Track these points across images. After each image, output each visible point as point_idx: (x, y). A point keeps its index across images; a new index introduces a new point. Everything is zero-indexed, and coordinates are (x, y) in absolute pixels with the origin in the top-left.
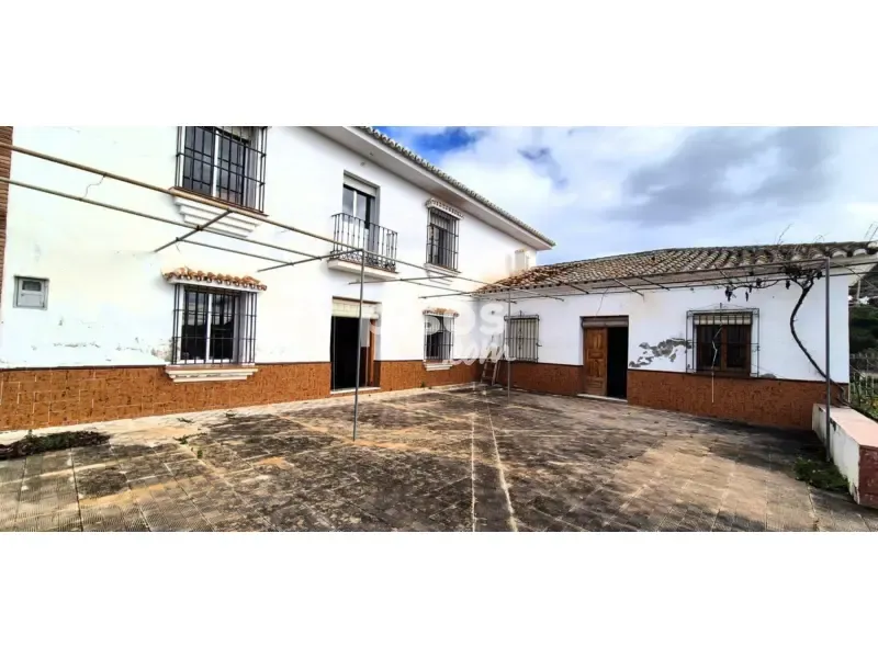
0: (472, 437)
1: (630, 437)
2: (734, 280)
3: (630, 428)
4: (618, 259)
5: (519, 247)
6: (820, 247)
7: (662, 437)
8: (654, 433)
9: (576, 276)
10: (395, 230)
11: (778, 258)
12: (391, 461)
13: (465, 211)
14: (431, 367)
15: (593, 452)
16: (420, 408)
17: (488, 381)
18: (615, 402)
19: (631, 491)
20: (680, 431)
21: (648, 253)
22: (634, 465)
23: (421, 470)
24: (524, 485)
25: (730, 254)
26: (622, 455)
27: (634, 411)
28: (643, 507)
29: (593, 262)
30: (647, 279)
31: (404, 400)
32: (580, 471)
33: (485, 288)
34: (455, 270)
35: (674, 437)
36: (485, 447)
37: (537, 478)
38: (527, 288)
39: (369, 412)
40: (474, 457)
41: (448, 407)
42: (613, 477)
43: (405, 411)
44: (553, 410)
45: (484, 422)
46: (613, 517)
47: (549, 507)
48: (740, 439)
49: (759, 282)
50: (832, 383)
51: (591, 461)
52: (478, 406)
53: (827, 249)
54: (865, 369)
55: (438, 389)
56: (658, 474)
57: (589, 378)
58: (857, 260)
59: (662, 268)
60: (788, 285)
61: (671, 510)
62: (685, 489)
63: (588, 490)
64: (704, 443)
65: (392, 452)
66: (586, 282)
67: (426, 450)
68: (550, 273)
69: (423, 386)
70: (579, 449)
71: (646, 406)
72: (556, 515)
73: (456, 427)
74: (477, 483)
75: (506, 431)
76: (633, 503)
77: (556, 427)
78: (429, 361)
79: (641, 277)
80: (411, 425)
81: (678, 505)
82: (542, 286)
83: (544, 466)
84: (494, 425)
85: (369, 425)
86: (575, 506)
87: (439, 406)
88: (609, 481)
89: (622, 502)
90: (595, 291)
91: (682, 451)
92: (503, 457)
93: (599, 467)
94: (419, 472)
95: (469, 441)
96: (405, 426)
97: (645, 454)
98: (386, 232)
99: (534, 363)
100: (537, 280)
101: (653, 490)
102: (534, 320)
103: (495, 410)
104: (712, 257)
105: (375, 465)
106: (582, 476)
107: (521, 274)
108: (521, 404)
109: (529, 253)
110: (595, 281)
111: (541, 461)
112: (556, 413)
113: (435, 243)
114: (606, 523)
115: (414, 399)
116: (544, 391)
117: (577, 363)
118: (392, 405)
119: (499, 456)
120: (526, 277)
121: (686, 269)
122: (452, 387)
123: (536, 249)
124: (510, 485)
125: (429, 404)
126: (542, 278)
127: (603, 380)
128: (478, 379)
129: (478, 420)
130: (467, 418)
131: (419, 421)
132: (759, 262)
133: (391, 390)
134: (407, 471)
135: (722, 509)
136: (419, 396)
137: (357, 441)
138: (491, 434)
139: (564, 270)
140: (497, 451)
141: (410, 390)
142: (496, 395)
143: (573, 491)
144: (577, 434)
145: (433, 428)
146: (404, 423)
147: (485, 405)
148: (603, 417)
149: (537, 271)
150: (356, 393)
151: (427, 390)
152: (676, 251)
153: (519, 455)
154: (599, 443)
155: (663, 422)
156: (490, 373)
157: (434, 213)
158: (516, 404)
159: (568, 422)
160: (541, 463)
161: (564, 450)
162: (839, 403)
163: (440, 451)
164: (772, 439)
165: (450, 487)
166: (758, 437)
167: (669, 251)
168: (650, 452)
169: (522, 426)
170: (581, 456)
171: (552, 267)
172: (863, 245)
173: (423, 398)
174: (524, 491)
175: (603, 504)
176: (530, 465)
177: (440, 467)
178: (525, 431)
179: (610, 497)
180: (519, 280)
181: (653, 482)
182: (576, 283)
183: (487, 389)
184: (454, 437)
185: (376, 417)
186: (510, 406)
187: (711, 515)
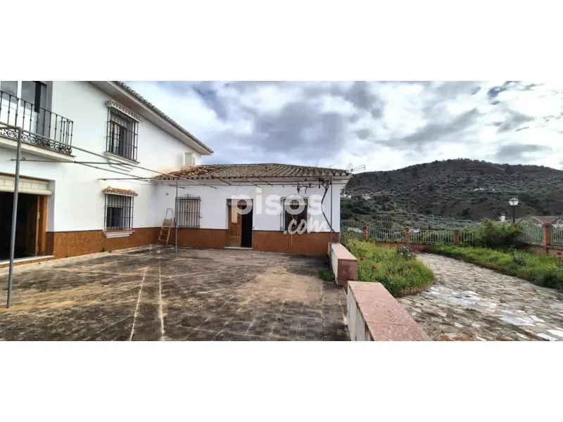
0: (141, 285)
1: (251, 269)
2: (300, 183)
3: (250, 264)
4: (249, 166)
5: (188, 151)
6: (332, 170)
7: (266, 267)
8: (263, 265)
9: (224, 174)
10: (70, 119)
11: (318, 174)
12: (52, 319)
13: (143, 116)
14: (110, 235)
15: (227, 281)
16: (96, 269)
17: (164, 243)
18: (246, 250)
19: (244, 300)
20: (276, 262)
21: (264, 165)
22: (248, 285)
23: (86, 320)
24: (176, 312)
25: (300, 169)
26: (243, 280)
27: (255, 254)
28: (250, 309)
29: (235, 166)
30: (262, 179)
31: (80, 264)
32: (217, 295)
33: (161, 176)
34: (135, 161)
35: (273, 266)
36: (151, 291)
37: (187, 305)
38: (193, 179)
39: (35, 278)
40: (140, 299)
41: (125, 265)
42: (235, 294)
43: (79, 273)
44: (207, 258)
45: (153, 272)
46: (231, 319)
47: (191, 322)
48: (301, 263)
49: (310, 185)
50: (334, 232)
51: (225, 287)
52: (150, 262)
53: (334, 171)
54: (350, 226)
55: (118, 252)
56: (260, 287)
57: (232, 237)
58: (343, 178)
59: (269, 173)
60: (319, 187)
61: (263, 306)
62: (273, 293)
63: (219, 306)
64: (285, 267)
65: (55, 310)
66: (230, 178)
67: (95, 302)
68: (209, 170)
69: (103, 251)
70: (219, 281)
71: (261, 250)
72: (194, 327)
73: (128, 279)
74: (138, 319)
75: (170, 277)
76: (244, 308)
77: (207, 269)
78: (108, 230)
79: (258, 177)
80: (84, 284)
81: (267, 303)
82: (202, 178)
83: (194, 296)
84: (162, 273)
85: (33, 290)
86: (209, 317)
87: (116, 265)
88: (233, 296)
89: (237, 308)
90: (234, 183)
91: (274, 273)
92: (164, 295)
93: (229, 289)
94: (82, 322)
95: (139, 288)
96: (75, 286)
97: (256, 278)
98: (59, 118)
99: (197, 229)
100: (199, 174)
101: (256, 297)
102: (197, 200)
103: (164, 263)
104: (293, 170)
105: (32, 325)
106: (217, 297)
107: (189, 169)
108: (185, 257)
109: (194, 155)
110: (235, 178)
111: (192, 293)
112: (208, 260)
113: (115, 136)
114: (227, 323)
115: (91, 262)
116: (203, 247)
117: (224, 228)
118: (67, 269)
119: (161, 296)
120: (192, 172)
121: (281, 175)
122: (131, 250)
123: (200, 153)
124: (166, 314)
125: (106, 265)
126: (204, 173)
127: (239, 237)
128: (154, 242)
129: (149, 272)
130: (140, 271)
131: (92, 279)
132: (310, 175)
133: (67, 257)
134: (70, 324)
135: (287, 300)
136: (98, 259)
137: (12, 308)
138: (158, 281)
139: (218, 169)
140: (160, 291)
141: (88, 256)
142: (167, 252)
143: (210, 308)
144: (219, 272)
145: (107, 283)
146: (75, 283)
147: (158, 260)
148: (237, 259)
149: (200, 168)
150: (10, 265)
151: (106, 254)
152: (278, 165)
153: (177, 292)
154: (232, 275)
155: (269, 258)
156: (164, 237)
157: (113, 112)
158: (182, 257)
159: (215, 265)
160: (193, 294)
161: (210, 283)
162: (336, 241)
163: (109, 300)
164: (313, 261)
165: (113, 327)
166: (308, 261)
167: (275, 164)
168: (259, 276)
169: (183, 272)
170: (219, 285)
171: (210, 166)
172: (345, 171)
173: (101, 260)
174: (176, 315)
175: (227, 312)
176: (184, 297)
177: (105, 313)
178: (186, 275)
179: (232, 307)
180: (187, 173)
181: (257, 293)
182: (224, 178)
183: (161, 248)
184: (124, 287)
185: (42, 283)
186: (177, 259)
187: (281, 304)
